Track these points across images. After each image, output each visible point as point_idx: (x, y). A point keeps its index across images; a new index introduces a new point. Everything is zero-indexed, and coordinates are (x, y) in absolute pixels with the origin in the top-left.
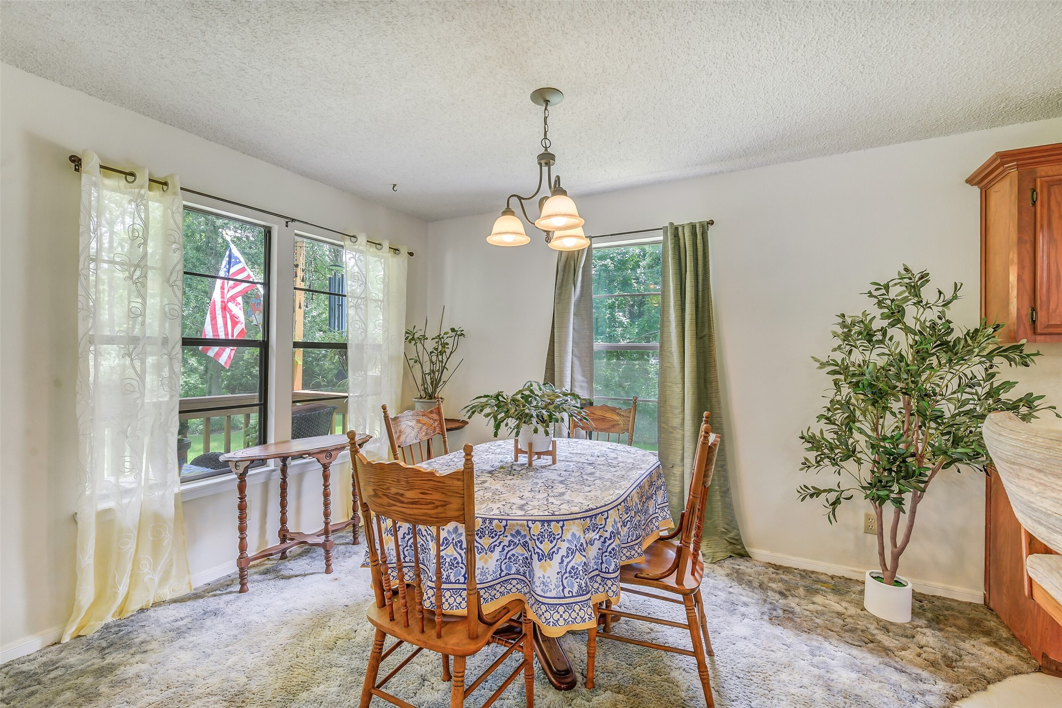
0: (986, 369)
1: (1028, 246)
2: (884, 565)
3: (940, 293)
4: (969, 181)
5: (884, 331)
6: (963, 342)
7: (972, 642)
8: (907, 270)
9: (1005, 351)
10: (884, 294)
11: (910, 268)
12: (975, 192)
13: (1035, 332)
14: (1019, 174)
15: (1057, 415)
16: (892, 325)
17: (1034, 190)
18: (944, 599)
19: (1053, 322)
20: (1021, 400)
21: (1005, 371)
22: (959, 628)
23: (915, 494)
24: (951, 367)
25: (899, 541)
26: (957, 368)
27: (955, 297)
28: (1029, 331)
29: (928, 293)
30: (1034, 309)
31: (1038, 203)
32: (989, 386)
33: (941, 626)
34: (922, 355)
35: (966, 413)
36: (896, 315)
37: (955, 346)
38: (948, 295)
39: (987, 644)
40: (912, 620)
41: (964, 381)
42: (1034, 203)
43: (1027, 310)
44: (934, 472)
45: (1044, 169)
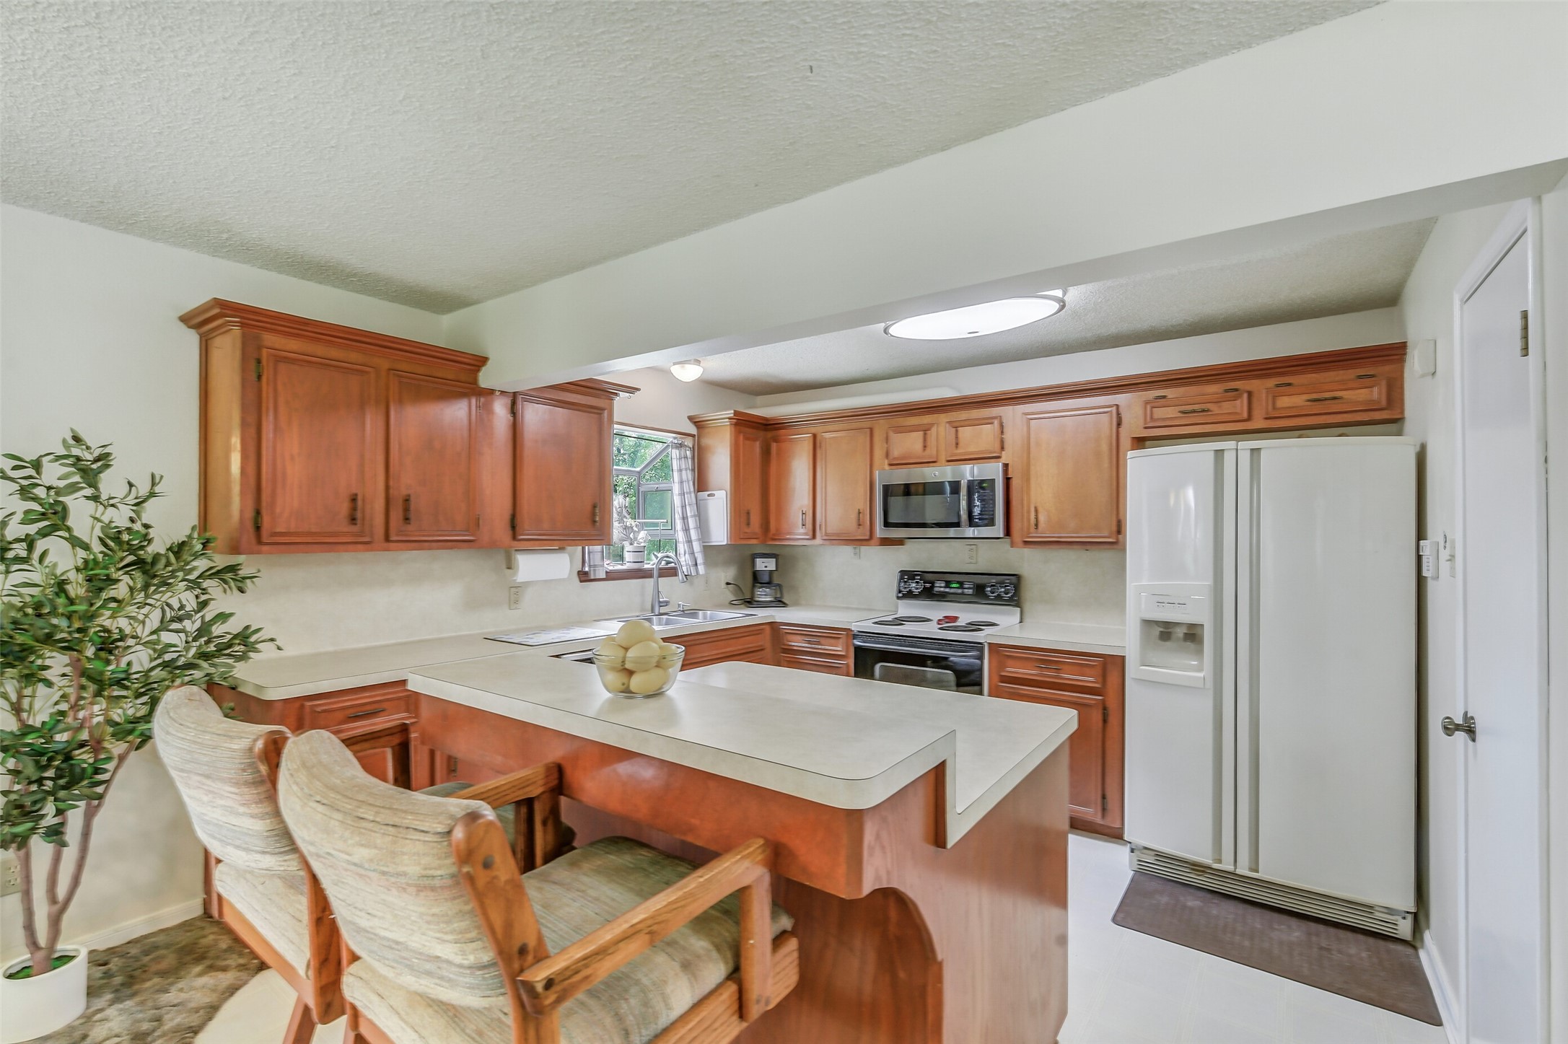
0: (197, 597)
1: (252, 431)
2: (33, 944)
3: (131, 485)
4: (186, 319)
5: (30, 542)
6: (163, 561)
7: (180, 985)
8: (77, 439)
9: (219, 572)
10: (31, 477)
11: (83, 435)
12: (191, 339)
13: (259, 541)
14: (244, 336)
15: (279, 648)
16: (44, 534)
17: (259, 361)
19: (278, 530)
20: (236, 637)
21: (222, 599)
22: (163, 974)
23: (88, 805)
24: (147, 596)
25: (61, 892)
26: (157, 596)
27: (152, 494)
28: (253, 540)
29: (111, 484)
30: (258, 513)
31: (264, 379)
32: (199, 621)
33: (136, 987)
34: (98, 582)
35: (165, 665)
36: (55, 518)
37: (154, 562)
38: (143, 489)
39: (200, 975)
40: (88, 1007)
41: (169, 614)
42: (259, 377)
43: (250, 514)
44: (122, 758)
45: (270, 339)
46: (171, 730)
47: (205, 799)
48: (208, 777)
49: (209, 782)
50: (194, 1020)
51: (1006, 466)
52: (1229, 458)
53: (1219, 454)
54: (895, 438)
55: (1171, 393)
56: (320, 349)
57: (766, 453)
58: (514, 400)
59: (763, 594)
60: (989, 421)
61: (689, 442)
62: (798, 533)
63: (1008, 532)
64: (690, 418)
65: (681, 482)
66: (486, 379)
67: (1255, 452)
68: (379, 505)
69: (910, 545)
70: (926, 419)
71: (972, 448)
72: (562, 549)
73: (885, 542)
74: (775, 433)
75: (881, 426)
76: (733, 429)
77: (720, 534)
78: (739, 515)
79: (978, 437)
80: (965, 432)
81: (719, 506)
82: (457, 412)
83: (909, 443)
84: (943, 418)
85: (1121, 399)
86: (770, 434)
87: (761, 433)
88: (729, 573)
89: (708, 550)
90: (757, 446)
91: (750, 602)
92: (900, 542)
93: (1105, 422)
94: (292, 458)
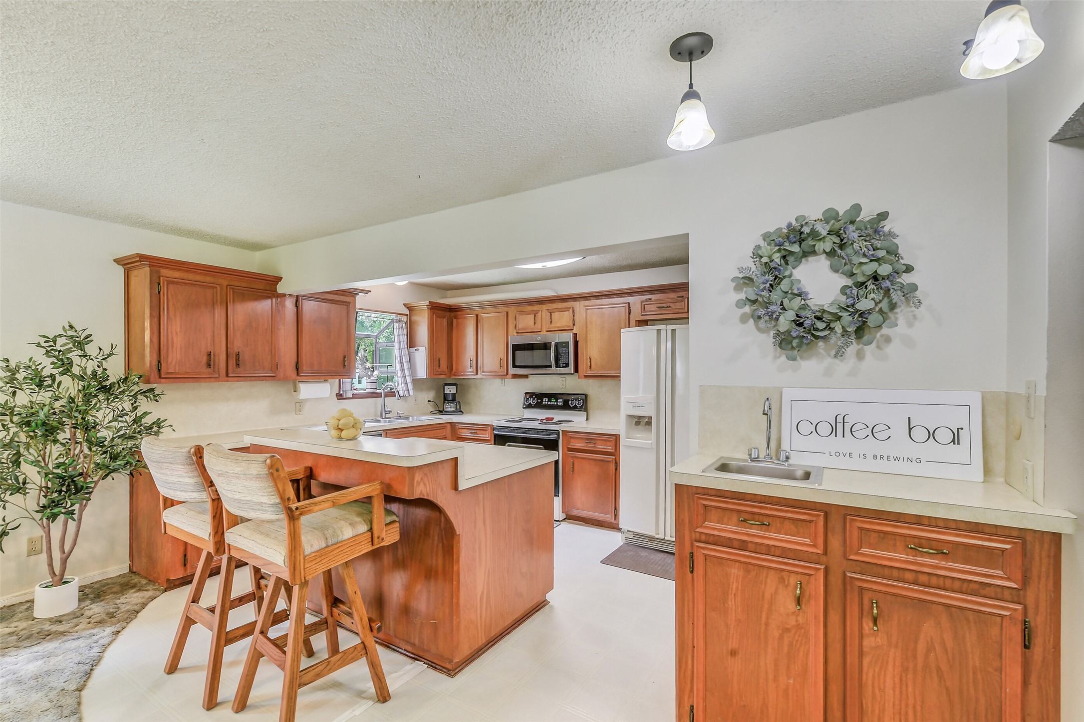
0: (132, 404)
1: (156, 320)
2: (53, 573)
3: (100, 349)
4: (116, 261)
5: (53, 377)
6: (117, 386)
7: (125, 597)
8: (71, 327)
9: (144, 392)
10: (52, 346)
11: (74, 325)
12: (120, 270)
13: (160, 377)
14: (151, 271)
15: (174, 430)
16: (62, 374)
17: (159, 284)
18: (101, 581)
19: (170, 371)
20: (154, 423)
21: (144, 405)
22: (115, 593)
23: (81, 505)
24: (108, 404)
25: (67, 548)
26: (113, 404)
27: (110, 355)
28: (157, 376)
29: (90, 349)
30: (159, 362)
31: (162, 293)
32: (134, 416)
33: (102, 598)
34: (87, 398)
35: (119, 437)
36: (66, 367)
37: (110, 388)
38: (107, 351)
39: (134, 593)
40: (79, 605)
41: (117, 412)
42: (159, 292)
43: (155, 362)
44: (96, 483)
45: (164, 272)
46: (154, 448)
47: (169, 473)
48: (171, 463)
49: (172, 465)
50: (136, 608)
51: (575, 335)
52: (663, 333)
53: (659, 331)
54: (520, 318)
55: (653, 297)
56: (191, 276)
57: (450, 325)
58: (297, 300)
59: (450, 407)
60: (567, 309)
61: (404, 319)
62: (469, 372)
63: (576, 370)
64: (405, 305)
65: (399, 342)
66: (281, 288)
67: (673, 331)
68: (223, 357)
69: (531, 378)
70: (536, 308)
71: (559, 324)
72: (326, 381)
73: (515, 376)
74: (455, 313)
75: (512, 311)
76: (429, 312)
77: (422, 372)
78: (433, 361)
79: (562, 319)
80: (556, 315)
81: (421, 356)
82: (265, 306)
83: (526, 321)
84: (544, 307)
85: (630, 299)
86: (453, 314)
87: (448, 314)
88: (431, 395)
89: (416, 381)
90: (445, 322)
91: (441, 412)
92: (526, 376)
93: (623, 311)
94: (177, 333)
